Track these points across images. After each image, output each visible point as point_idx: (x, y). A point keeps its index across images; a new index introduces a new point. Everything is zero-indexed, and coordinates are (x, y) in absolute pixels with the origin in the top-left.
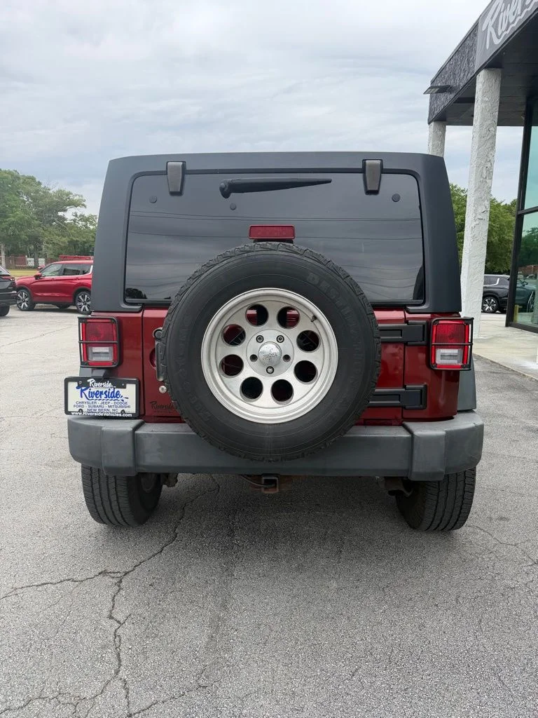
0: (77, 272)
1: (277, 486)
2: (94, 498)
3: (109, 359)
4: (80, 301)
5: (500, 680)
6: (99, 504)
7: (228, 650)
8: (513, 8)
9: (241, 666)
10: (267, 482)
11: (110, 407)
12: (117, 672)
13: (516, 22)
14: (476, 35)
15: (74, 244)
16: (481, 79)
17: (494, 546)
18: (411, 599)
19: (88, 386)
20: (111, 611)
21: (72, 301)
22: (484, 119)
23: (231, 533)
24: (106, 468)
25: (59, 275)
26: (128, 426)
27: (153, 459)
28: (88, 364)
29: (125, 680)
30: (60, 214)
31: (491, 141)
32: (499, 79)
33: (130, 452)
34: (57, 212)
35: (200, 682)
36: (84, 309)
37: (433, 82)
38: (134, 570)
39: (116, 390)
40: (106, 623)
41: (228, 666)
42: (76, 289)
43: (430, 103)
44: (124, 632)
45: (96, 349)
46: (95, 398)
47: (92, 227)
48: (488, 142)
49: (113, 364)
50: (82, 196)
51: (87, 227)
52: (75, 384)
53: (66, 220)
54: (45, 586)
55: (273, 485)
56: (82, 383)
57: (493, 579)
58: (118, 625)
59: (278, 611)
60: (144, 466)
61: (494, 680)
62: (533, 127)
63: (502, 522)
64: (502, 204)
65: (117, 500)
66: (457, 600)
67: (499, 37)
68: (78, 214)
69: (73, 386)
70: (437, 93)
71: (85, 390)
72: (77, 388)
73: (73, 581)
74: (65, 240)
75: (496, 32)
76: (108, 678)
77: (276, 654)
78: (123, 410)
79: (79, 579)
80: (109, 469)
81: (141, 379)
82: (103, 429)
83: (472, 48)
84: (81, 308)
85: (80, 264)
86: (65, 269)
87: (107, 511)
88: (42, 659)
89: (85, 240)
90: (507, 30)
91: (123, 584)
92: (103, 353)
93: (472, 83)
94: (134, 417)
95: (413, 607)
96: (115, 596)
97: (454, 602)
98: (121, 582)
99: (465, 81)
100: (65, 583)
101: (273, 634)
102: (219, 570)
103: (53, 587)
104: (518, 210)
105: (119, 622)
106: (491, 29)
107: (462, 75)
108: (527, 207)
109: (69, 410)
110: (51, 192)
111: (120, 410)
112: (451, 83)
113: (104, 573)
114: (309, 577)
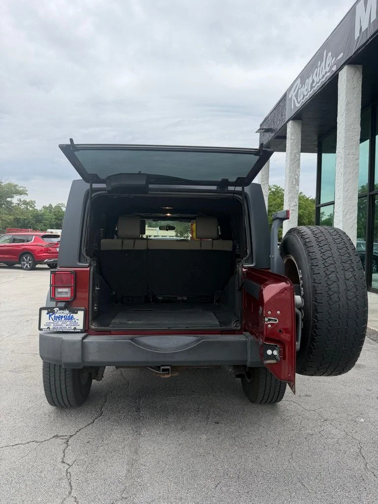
0: (23, 241)
1: (170, 372)
2: (50, 387)
3: (69, 295)
4: (24, 261)
5: (302, 484)
6: (53, 391)
7: (139, 477)
8: (306, 87)
9: (148, 485)
10: (164, 370)
11: (66, 325)
12: (70, 493)
13: (308, 95)
14: (285, 100)
15: (17, 220)
16: (290, 125)
17: (302, 412)
18: (251, 443)
19: (54, 313)
20: (63, 459)
21: (17, 260)
22: (292, 150)
23: (138, 410)
24: (64, 364)
25: (10, 243)
26: (79, 337)
27: (93, 357)
28: (55, 299)
29: (75, 497)
30: (9, 199)
31: (297, 162)
32: (300, 126)
33: (80, 353)
34: (6, 198)
35: (123, 495)
36: (27, 267)
37: (261, 125)
38: (76, 434)
39: (71, 315)
40: (61, 466)
41: (140, 486)
42: (22, 252)
43: (260, 138)
44: (73, 470)
45: (60, 290)
46: (58, 320)
47: (31, 209)
48: (295, 164)
49: (70, 298)
50: (25, 188)
51: (27, 208)
52: (46, 311)
53: (13, 203)
54: (18, 446)
55: (167, 372)
56: (51, 311)
57: (300, 430)
58: (68, 466)
59: (170, 453)
60: (87, 362)
61: (299, 484)
62: (323, 154)
63: (307, 398)
64: (310, 199)
65: (66, 388)
66: (279, 443)
67: (299, 103)
68: (22, 200)
69: (44, 312)
70: (264, 132)
71: (52, 315)
72: (47, 314)
73: (36, 442)
74: (12, 217)
75: (297, 100)
76: (65, 497)
77: (170, 478)
78: (75, 328)
79: (40, 440)
80: (66, 364)
81: (87, 308)
82: (64, 339)
83: (284, 107)
84: (24, 265)
85: (25, 235)
86: (14, 239)
87: (58, 396)
88: (20, 488)
89: (25, 218)
90: (303, 99)
91: (69, 443)
92: (65, 292)
93: (284, 128)
94: (81, 332)
95: (252, 448)
96: (65, 450)
97: (277, 444)
98: (68, 441)
99: (280, 126)
100: (31, 443)
101: (167, 466)
102: (132, 431)
103: (23, 446)
104: (317, 205)
105: (68, 465)
106: (294, 98)
107: (278, 123)
108: (322, 202)
109: (41, 328)
110: (3, 184)
111: (73, 327)
112: (272, 127)
113: (56, 436)
114: (188, 434)
